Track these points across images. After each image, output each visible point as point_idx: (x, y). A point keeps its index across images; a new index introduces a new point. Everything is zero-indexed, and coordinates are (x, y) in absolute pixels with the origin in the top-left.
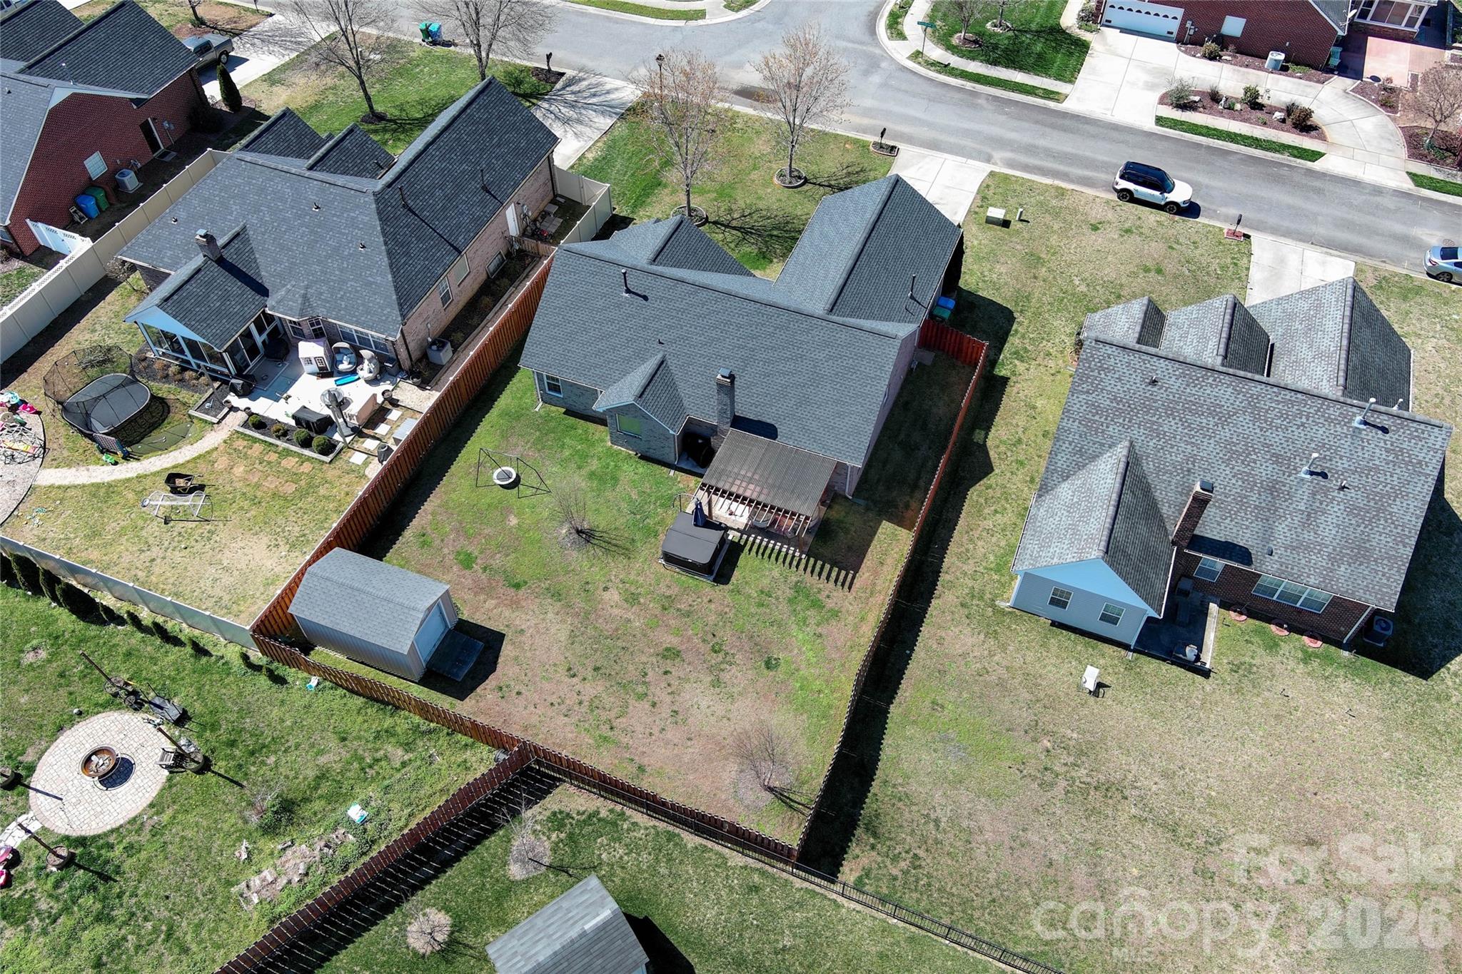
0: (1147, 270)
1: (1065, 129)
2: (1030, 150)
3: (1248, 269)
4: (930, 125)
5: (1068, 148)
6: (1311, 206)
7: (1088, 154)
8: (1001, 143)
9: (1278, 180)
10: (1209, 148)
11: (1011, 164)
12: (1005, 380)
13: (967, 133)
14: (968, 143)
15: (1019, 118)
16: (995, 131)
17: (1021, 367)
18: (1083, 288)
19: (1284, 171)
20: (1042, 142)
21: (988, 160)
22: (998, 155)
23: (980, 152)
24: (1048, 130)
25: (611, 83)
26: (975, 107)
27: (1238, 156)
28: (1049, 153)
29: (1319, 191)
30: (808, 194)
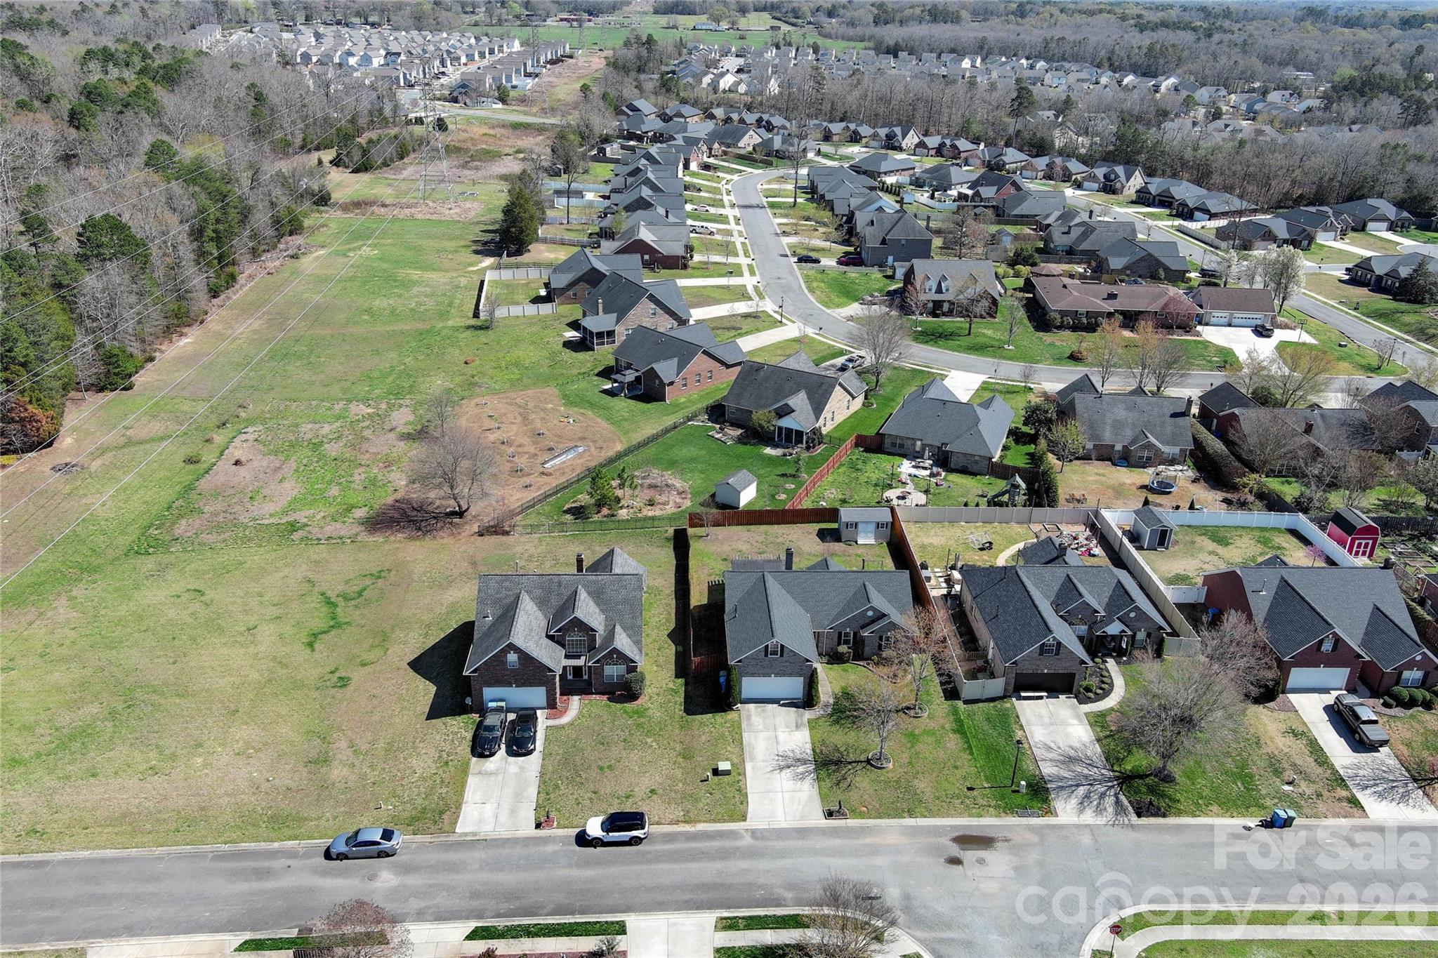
0: (610, 767)
1: (705, 887)
2: (724, 855)
3: (539, 793)
4: (816, 852)
5: (694, 866)
6: (484, 876)
7: (676, 866)
8: (751, 853)
9: (511, 895)
10: (572, 913)
11: (733, 834)
12: (677, 676)
13: (782, 855)
14: (779, 844)
15: (749, 885)
16: (764, 864)
17: (671, 685)
18: (649, 740)
19: (504, 907)
20: (718, 865)
21: (753, 833)
22: (747, 841)
23: (763, 838)
24: (717, 880)
25: (1089, 817)
26: (791, 887)
27: (545, 911)
28: (710, 856)
29: (475, 895)
30: (858, 752)
